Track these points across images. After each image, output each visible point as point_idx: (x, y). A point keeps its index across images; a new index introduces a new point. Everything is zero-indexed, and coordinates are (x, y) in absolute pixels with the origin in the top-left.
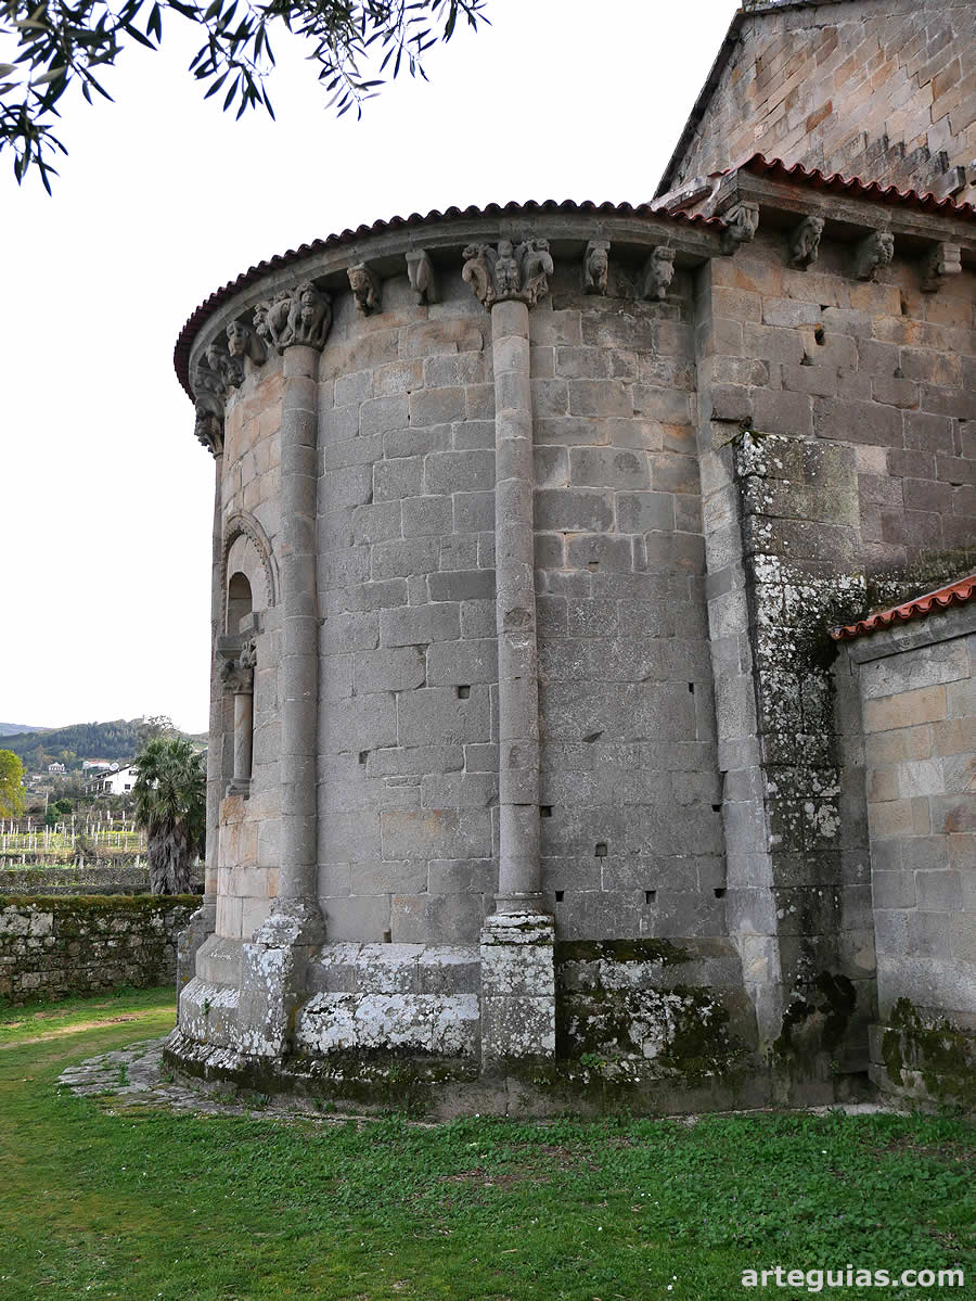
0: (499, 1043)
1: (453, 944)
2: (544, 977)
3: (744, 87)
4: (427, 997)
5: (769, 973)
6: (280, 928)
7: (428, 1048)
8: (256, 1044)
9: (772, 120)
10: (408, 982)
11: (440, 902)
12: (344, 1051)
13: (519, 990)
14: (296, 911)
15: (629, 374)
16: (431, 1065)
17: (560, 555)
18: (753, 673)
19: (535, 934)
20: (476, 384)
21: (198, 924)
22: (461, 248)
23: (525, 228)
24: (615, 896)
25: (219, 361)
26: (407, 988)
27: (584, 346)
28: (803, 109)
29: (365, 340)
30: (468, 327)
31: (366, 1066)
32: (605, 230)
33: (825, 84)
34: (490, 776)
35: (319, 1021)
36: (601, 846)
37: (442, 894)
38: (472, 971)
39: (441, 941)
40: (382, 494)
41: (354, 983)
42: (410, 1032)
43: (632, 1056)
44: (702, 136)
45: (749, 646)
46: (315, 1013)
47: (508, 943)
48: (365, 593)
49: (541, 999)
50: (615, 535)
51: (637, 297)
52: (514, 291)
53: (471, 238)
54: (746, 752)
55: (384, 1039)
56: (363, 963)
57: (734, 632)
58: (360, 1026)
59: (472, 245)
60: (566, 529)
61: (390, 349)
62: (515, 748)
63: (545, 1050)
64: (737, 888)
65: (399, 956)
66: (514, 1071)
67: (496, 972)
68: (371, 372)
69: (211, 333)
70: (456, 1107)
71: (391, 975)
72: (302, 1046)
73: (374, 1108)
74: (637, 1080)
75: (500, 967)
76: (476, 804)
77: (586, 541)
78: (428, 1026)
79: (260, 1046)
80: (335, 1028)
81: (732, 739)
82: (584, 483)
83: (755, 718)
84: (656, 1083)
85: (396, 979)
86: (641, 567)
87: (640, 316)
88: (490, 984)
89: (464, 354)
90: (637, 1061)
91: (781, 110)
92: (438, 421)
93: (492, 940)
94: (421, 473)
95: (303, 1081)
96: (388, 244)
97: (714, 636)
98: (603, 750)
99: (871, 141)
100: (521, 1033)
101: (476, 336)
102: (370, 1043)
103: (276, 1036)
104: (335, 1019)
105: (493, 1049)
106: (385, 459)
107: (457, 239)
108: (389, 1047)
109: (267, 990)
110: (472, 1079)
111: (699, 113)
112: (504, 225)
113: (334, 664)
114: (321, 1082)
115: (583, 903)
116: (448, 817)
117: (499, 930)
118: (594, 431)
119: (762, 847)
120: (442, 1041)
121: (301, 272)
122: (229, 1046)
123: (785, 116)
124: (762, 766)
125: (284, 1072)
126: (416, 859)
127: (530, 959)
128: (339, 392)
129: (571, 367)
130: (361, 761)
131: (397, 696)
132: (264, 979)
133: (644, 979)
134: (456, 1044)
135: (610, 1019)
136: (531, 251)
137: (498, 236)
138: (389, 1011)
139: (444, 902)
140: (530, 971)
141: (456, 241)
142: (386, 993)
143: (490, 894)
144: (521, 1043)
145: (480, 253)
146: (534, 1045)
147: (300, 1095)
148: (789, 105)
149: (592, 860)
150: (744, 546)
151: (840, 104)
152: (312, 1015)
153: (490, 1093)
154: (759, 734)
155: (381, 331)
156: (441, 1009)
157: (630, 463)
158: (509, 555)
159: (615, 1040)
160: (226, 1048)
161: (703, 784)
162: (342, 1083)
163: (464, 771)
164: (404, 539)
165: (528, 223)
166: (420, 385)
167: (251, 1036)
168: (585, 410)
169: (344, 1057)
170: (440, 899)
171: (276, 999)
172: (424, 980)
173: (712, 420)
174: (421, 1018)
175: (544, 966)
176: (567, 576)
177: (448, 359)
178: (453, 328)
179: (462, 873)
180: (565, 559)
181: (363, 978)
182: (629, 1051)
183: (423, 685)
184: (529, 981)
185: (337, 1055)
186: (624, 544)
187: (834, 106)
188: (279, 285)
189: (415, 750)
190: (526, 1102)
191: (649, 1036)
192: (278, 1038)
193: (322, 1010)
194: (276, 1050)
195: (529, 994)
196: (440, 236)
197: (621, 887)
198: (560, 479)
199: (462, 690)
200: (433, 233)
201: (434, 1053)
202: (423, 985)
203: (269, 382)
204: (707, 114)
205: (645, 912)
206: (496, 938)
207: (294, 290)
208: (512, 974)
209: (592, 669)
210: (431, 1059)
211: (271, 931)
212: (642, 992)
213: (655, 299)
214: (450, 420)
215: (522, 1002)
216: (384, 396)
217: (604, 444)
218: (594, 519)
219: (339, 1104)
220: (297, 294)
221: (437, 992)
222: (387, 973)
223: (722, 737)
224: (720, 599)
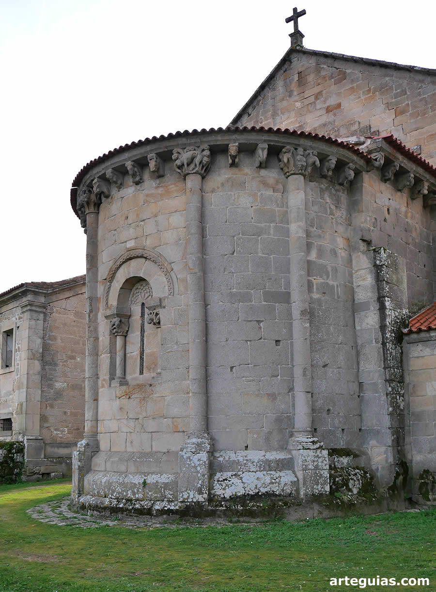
0: (310, 489)
1: (276, 450)
2: (325, 462)
3: (291, 83)
4: (271, 472)
5: (387, 461)
6: (199, 445)
7: (277, 493)
8: (191, 496)
9: (306, 102)
10: (262, 467)
11: (270, 433)
12: (237, 497)
13: (316, 467)
14: (205, 437)
15: (334, 215)
16: (280, 500)
17: (313, 288)
18: (382, 344)
19: (317, 445)
20: (281, 209)
21: (88, 448)
22: (284, 147)
23: (309, 144)
24: (334, 431)
25: (134, 170)
26: (262, 469)
27: (320, 200)
28: (325, 102)
29: (230, 178)
30: (277, 182)
31: (250, 502)
32: (337, 153)
33: (339, 94)
34: (289, 380)
35: (224, 485)
36: (329, 410)
37: (270, 429)
38: (289, 461)
39: (271, 449)
40: (240, 251)
41: (237, 468)
42: (269, 487)
43: (350, 493)
44: (263, 98)
45: (380, 334)
46: (221, 481)
47: (308, 449)
48: (232, 295)
49: (324, 471)
50: (331, 283)
51: (336, 182)
52: (303, 171)
53: (289, 143)
54: (377, 375)
55: (257, 491)
56: (241, 459)
57: (371, 327)
58: (246, 485)
59: (288, 147)
60: (315, 278)
61: (242, 185)
62: (305, 368)
63: (326, 492)
64: (368, 429)
65: (256, 455)
66: (316, 500)
67: (308, 460)
68: (233, 194)
69: (135, 156)
70: (293, 516)
71: (254, 464)
72: (214, 496)
73: (258, 520)
74: (356, 502)
75: (309, 458)
76: (284, 391)
77: (322, 283)
78: (277, 484)
79: (194, 497)
80: (233, 487)
81: (367, 370)
82: (320, 259)
83: (382, 361)
84: (361, 503)
85: (257, 465)
86: (339, 297)
87: (337, 191)
88: (305, 465)
89: (276, 194)
90: (351, 495)
91: (312, 99)
92: (266, 222)
93: (302, 448)
94: (258, 244)
95: (221, 511)
96: (252, 138)
97: (358, 328)
98: (329, 371)
99: (362, 126)
100: (318, 485)
101: (280, 187)
102: (251, 493)
103: (204, 492)
104: (233, 483)
105: (308, 492)
106: (241, 235)
107: (283, 143)
108: (260, 494)
109: (198, 472)
110: (299, 505)
111: (263, 87)
112: (302, 141)
113: (214, 326)
114: (231, 510)
115: (323, 433)
116: (273, 397)
117: (304, 443)
118: (323, 237)
119: (385, 412)
120: (283, 490)
121: (205, 140)
122: (166, 499)
123: (314, 103)
124: (386, 381)
125: (210, 508)
126: (259, 414)
127: (320, 455)
128: (215, 200)
129: (316, 208)
130: (231, 370)
131: (248, 342)
132: (195, 467)
133: (348, 463)
134: (289, 491)
135: (343, 479)
136: (311, 155)
137: (299, 145)
138: (258, 479)
139: (272, 433)
140: (320, 460)
141: (282, 143)
142: (253, 471)
143: (291, 429)
144: (317, 490)
145: (291, 151)
146: (322, 490)
147: (219, 517)
148: (317, 98)
149: (326, 416)
150: (379, 293)
151: (345, 104)
152: (219, 482)
153: (307, 510)
154: (385, 368)
155: (237, 176)
156: (280, 477)
157: (334, 252)
158: (302, 286)
159: (345, 487)
160: (163, 501)
161: (355, 387)
162: (242, 510)
163: (279, 377)
164: (250, 273)
165: (311, 143)
166: (257, 204)
167: (188, 493)
168: (321, 227)
169: (238, 499)
170: (270, 431)
171: (204, 475)
172: (269, 466)
173: (361, 239)
174: (274, 481)
175: (325, 458)
176: (316, 297)
177: (270, 195)
178: (271, 181)
179: (279, 420)
180: (315, 290)
181: (241, 465)
182: (349, 492)
183: (261, 339)
184: (320, 464)
185: (234, 499)
186: (333, 286)
187: (342, 105)
188: (190, 143)
189: (258, 367)
190: (321, 513)
191: (355, 485)
192: (206, 493)
193: (224, 480)
194: (205, 498)
195: (320, 469)
196: (276, 139)
197: (336, 428)
198: (313, 256)
199: (277, 342)
200: (273, 138)
201: (280, 495)
202: (269, 468)
203: (167, 187)
204: (267, 89)
205: (342, 437)
206: (303, 447)
207: (198, 147)
208: (314, 461)
209: (325, 337)
210: (278, 498)
211: (193, 446)
212: (348, 468)
213: (341, 184)
214: (271, 222)
215: (317, 472)
216: (240, 206)
217: (326, 243)
218: (324, 275)
219: (241, 519)
220: (200, 150)
221: (275, 471)
222: (252, 463)
223: (361, 368)
224: (363, 313)
